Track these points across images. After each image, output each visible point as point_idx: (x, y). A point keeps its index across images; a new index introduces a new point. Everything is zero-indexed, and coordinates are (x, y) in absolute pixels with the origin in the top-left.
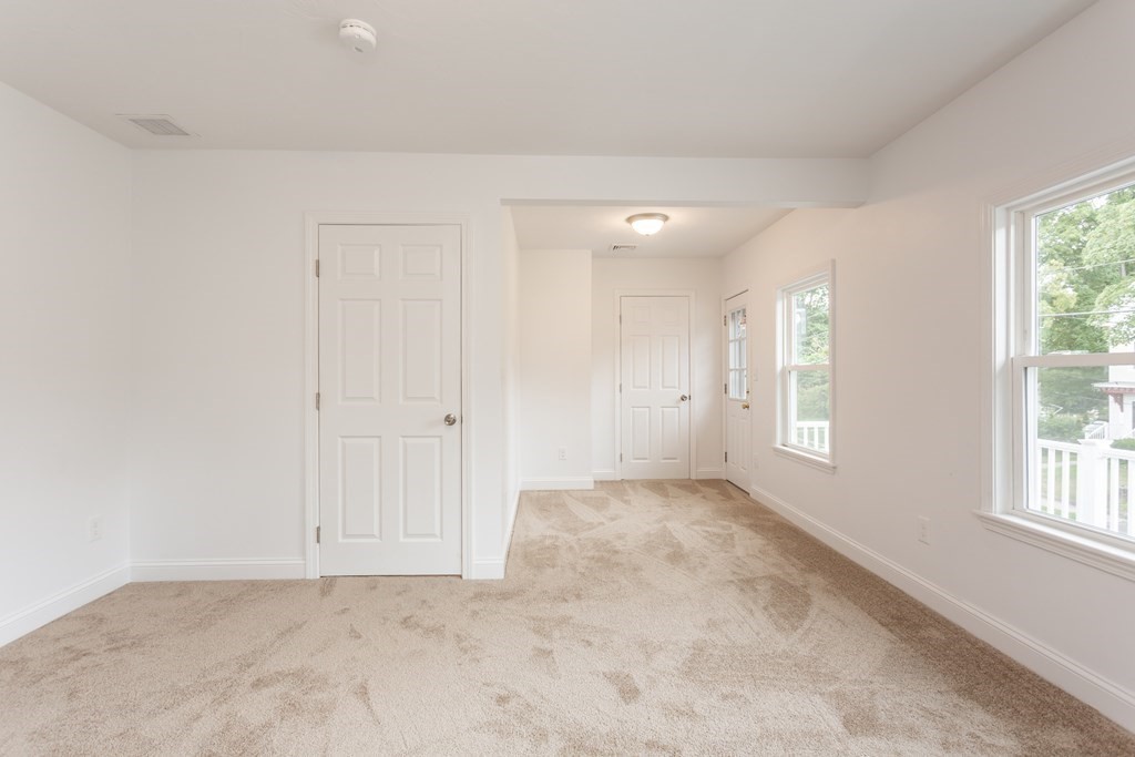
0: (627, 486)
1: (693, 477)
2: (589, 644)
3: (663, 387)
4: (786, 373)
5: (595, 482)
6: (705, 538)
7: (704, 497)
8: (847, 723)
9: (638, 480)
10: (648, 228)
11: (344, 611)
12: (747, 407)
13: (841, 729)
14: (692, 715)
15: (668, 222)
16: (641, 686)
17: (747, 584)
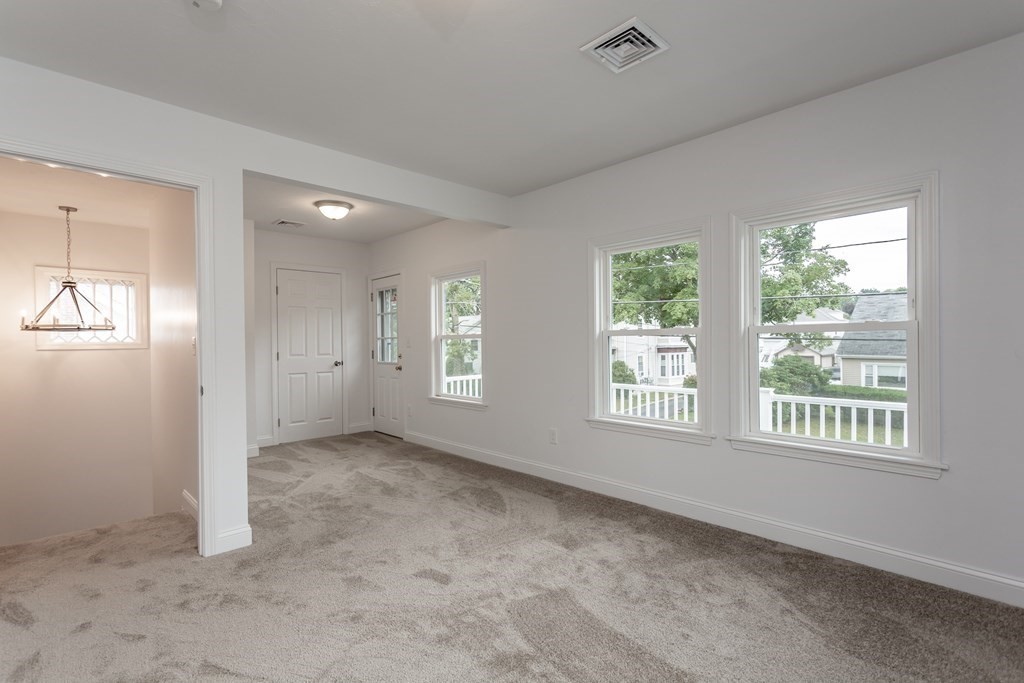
0: (290, 448)
1: (346, 432)
2: (385, 562)
3: (319, 354)
4: (439, 340)
5: (260, 449)
6: (398, 474)
7: (369, 446)
8: (566, 546)
9: (300, 442)
10: (334, 213)
11: (84, 627)
12: (400, 368)
13: (565, 550)
14: (488, 574)
15: (352, 210)
16: (447, 572)
17: (455, 495)
